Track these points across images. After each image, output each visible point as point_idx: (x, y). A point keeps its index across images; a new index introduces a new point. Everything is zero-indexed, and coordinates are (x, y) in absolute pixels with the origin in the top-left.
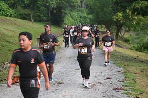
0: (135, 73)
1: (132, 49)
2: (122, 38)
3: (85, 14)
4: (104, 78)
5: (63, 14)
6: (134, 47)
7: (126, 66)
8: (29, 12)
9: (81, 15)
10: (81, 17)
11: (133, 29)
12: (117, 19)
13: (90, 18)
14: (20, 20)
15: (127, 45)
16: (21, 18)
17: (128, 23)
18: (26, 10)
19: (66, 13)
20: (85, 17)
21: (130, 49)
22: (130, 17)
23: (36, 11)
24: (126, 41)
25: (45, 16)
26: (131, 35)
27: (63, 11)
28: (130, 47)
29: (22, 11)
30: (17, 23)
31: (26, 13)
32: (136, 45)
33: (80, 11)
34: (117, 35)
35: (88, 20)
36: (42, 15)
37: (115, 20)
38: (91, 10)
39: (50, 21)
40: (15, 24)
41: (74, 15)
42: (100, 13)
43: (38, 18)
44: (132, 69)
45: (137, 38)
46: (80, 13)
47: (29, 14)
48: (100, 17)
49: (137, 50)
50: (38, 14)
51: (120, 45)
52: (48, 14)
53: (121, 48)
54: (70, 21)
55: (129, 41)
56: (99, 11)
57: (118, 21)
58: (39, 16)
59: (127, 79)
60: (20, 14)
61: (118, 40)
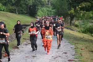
0: (81, 49)
1: (80, 32)
2: (74, 24)
3: (50, 9)
4: (62, 53)
5: (37, 9)
6: (81, 30)
7: (76, 44)
8: (15, 8)
9: (48, 9)
10: (48, 11)
11: (81, 18)
12: (71, 13)
13: (54, 12)
14: (9, 13)
15: (77, 29)
16: (10, 12)
17: (77, 15)
18: (13, 6)
19: (38, 9)
20: (51, 11)
21: (79, 31)
22: (79, 11)
23: (20, 7)
24: (77, 26)
25: (25, 10)
26: (79, 22)
27: (36, 7)
28: (79, 30)
29: (11, 7)
30: (7, 15)
31: (13, 8)
32: (82, 29)
33: (47, 7)
34: (71, 23)
35: (52, 13)
36: (24, 10)
37: (69, 13)
38: (54, 7)
39: (28, 14)
40: (6, 16)
41: (44, 10)
42: (60, 9)
43: (21, 12)
44: (80, 46)
45: (83, 24)
46: (48, 8)
47: (15, 10)
48: (60, 11)
49: (83, 32)
50: (21, 9)
51: (72, 29)
52: (27, 9)
53: (73, 31)
54: (41, 13)
55: (78, 26)
56: (59, 7)
57: (71, 14)
58: (21, 10)
59: (77, 53)
60: (9, 9)
61: (71, 26)
